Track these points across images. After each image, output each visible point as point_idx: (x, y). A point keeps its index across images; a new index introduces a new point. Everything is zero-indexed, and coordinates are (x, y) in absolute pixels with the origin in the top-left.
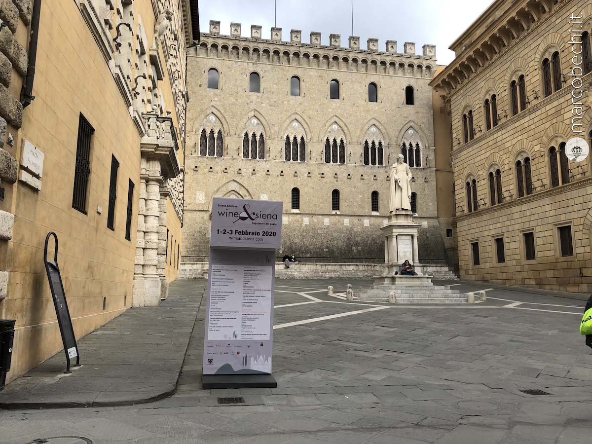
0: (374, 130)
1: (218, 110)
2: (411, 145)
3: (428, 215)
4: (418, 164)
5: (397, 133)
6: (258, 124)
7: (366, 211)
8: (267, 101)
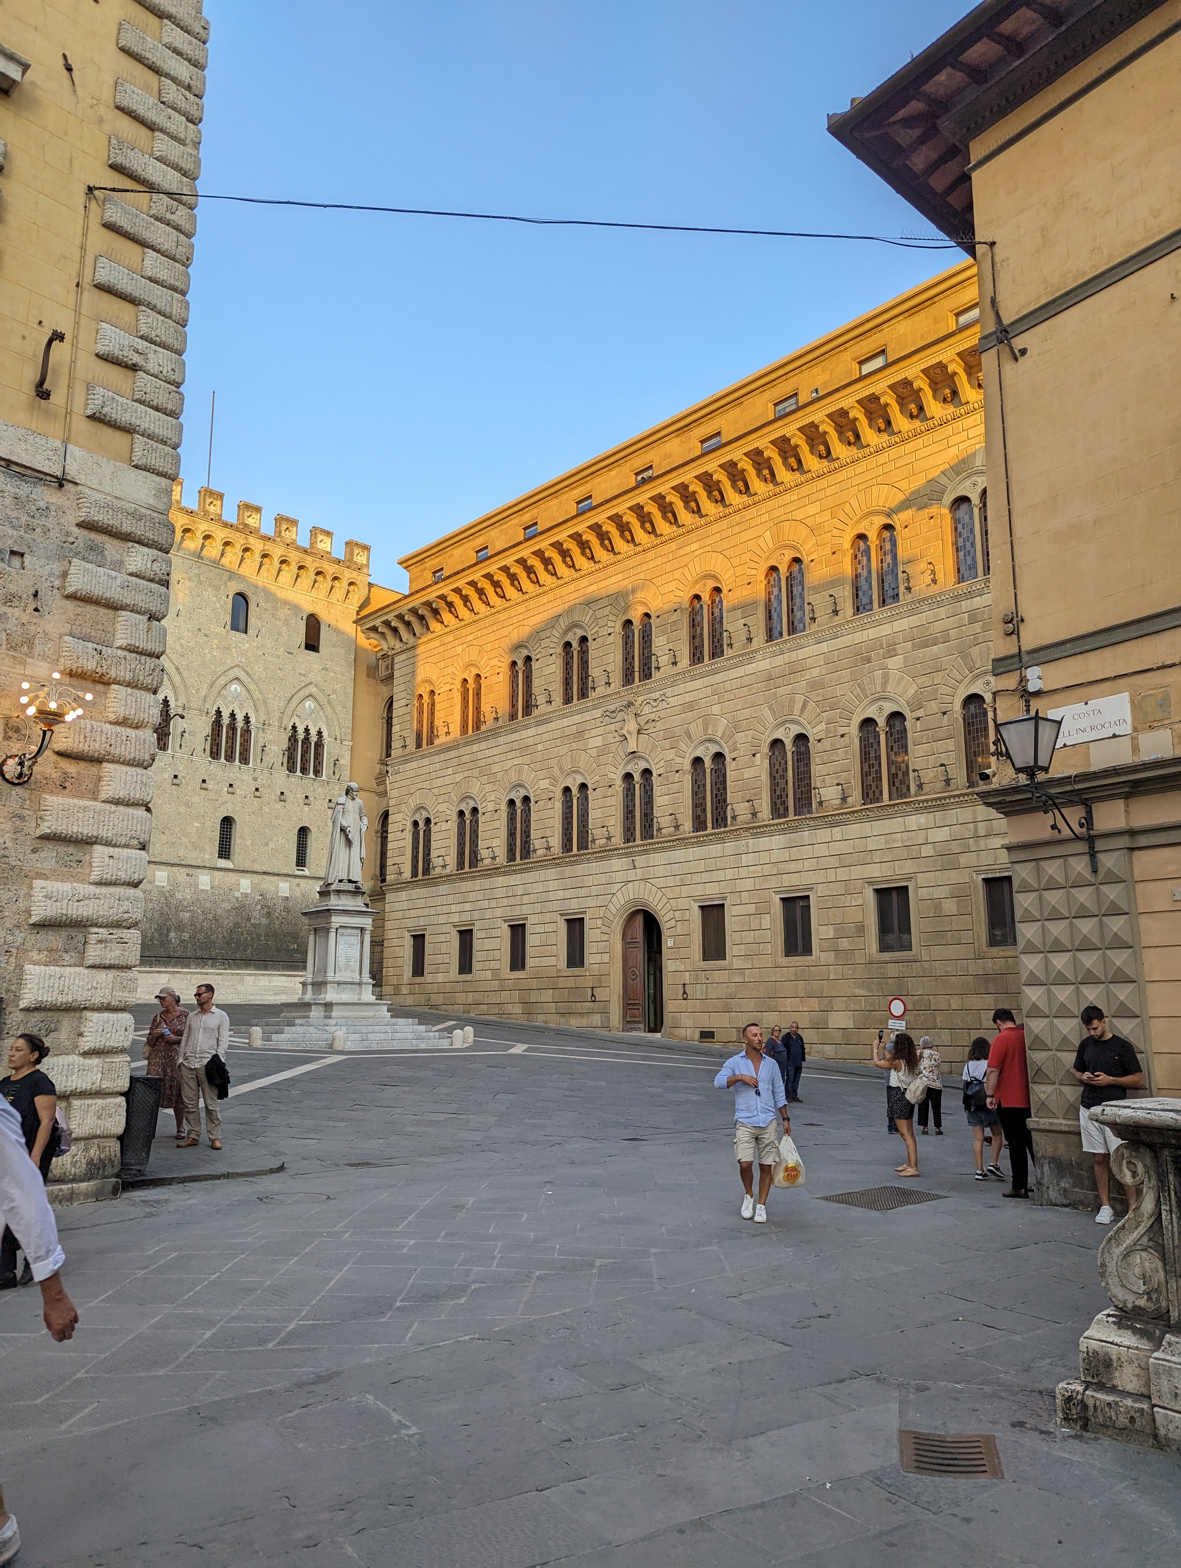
0: (236, 689)
2: (307, 730)
4: (317, 772)
5: (283, 704)
7: (207, 857)
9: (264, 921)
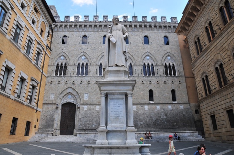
0: (148, 58)
1: (65, 53)
2: (169, 64)
3: (183, 102)
4: (175, 74)
5: (161, 59)
6: (85, 58)
7: (146, 101)
8: (91, 48)
9: (165, 117)
